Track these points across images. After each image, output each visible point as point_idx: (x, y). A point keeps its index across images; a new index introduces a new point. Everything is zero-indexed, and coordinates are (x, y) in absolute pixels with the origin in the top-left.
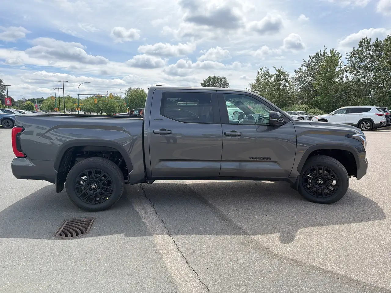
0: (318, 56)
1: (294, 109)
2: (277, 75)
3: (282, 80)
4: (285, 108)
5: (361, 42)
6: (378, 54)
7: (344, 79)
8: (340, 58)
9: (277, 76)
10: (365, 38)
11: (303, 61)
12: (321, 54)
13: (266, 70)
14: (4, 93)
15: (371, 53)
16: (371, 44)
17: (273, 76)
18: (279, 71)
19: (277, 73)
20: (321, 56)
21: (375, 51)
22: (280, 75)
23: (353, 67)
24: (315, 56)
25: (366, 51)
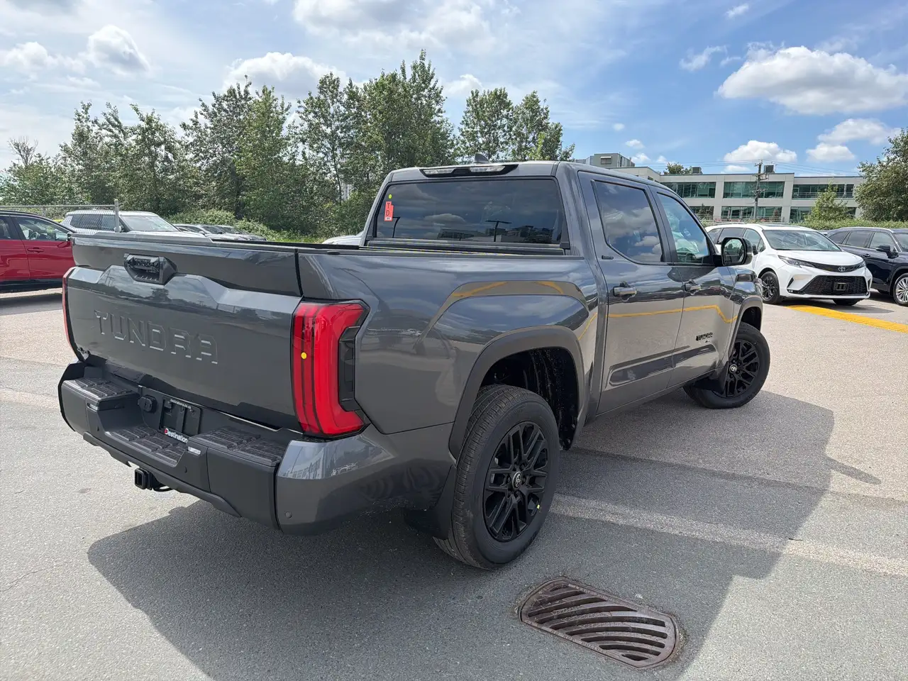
0: (235, 97)
1: (201, 220)
2: (144, 131)
3: (159, 145)
4: (179, 215)
5: (323, 82)
6: (355, 113)
7: (300, 157)
8: (287, 110)
9: (144, 133)
10: (329, 75)
11: (201, 103)
12: (239, 93)
13: (110, 111)
15: (342, 108)
16: (341, 89)
17: (133, 131)
18: (149, 121)
19: (144, 125)
20: (241, 97)
21: (348, 107)
22: (151, 132)
23: (313, 135)
24: (228, 97)
25: (333, 104)
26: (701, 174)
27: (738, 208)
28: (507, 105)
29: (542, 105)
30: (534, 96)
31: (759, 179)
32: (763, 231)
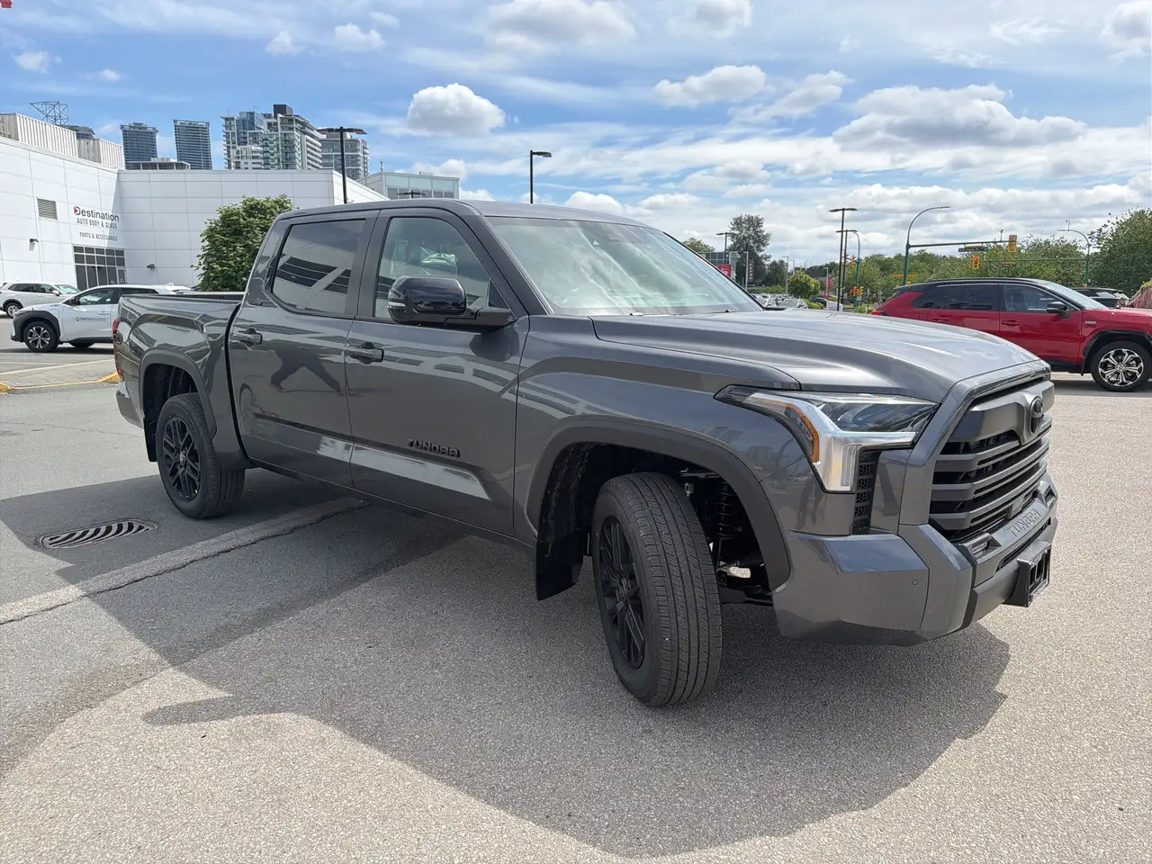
14: (762, 253)
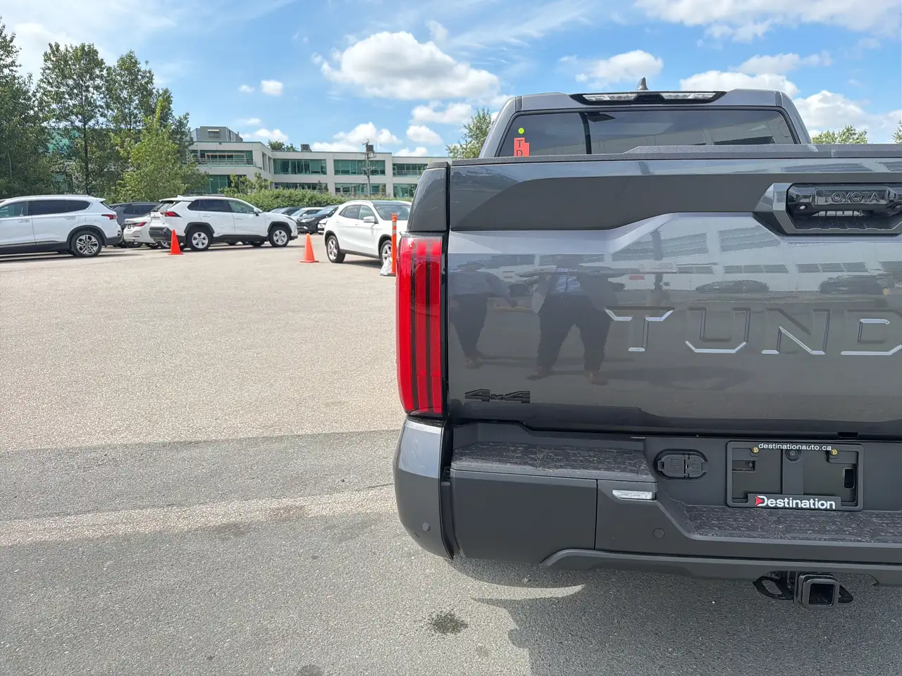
26: (311, 151)
27: (350, 186)
28: (100, 64)
29: (143, 67)
30: (132, 57)
31: (368, 158)
32: (375, 206)
